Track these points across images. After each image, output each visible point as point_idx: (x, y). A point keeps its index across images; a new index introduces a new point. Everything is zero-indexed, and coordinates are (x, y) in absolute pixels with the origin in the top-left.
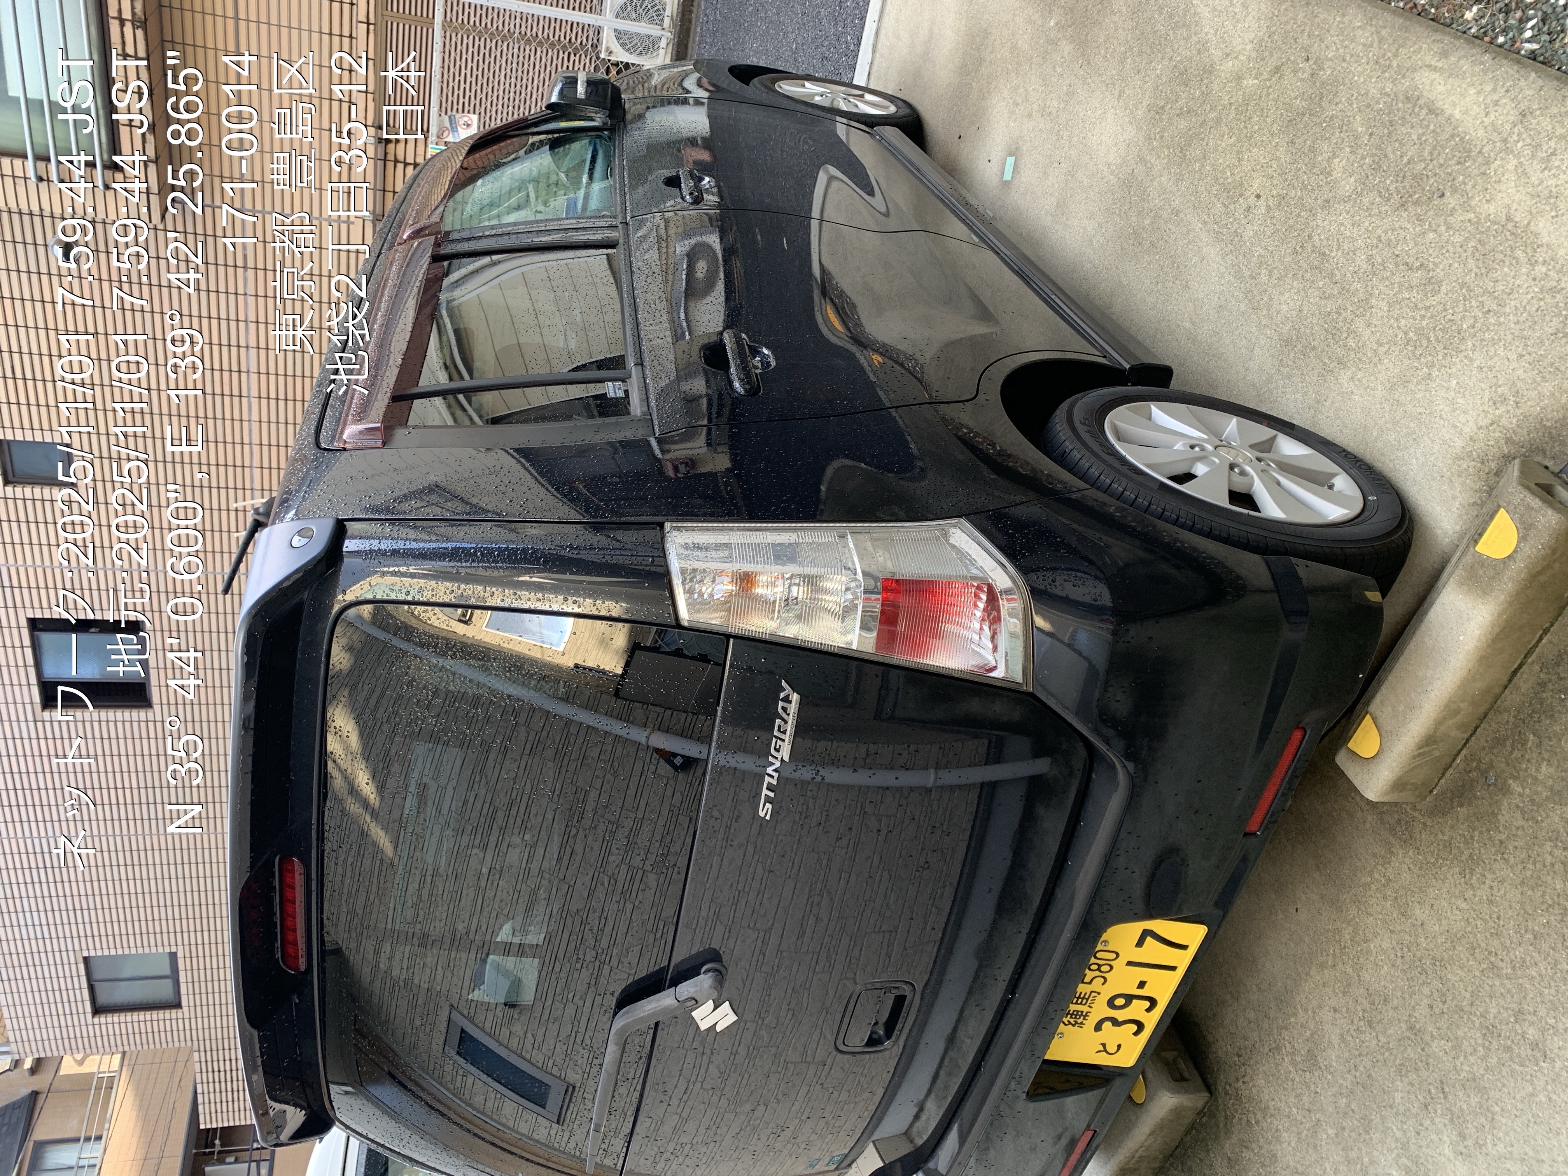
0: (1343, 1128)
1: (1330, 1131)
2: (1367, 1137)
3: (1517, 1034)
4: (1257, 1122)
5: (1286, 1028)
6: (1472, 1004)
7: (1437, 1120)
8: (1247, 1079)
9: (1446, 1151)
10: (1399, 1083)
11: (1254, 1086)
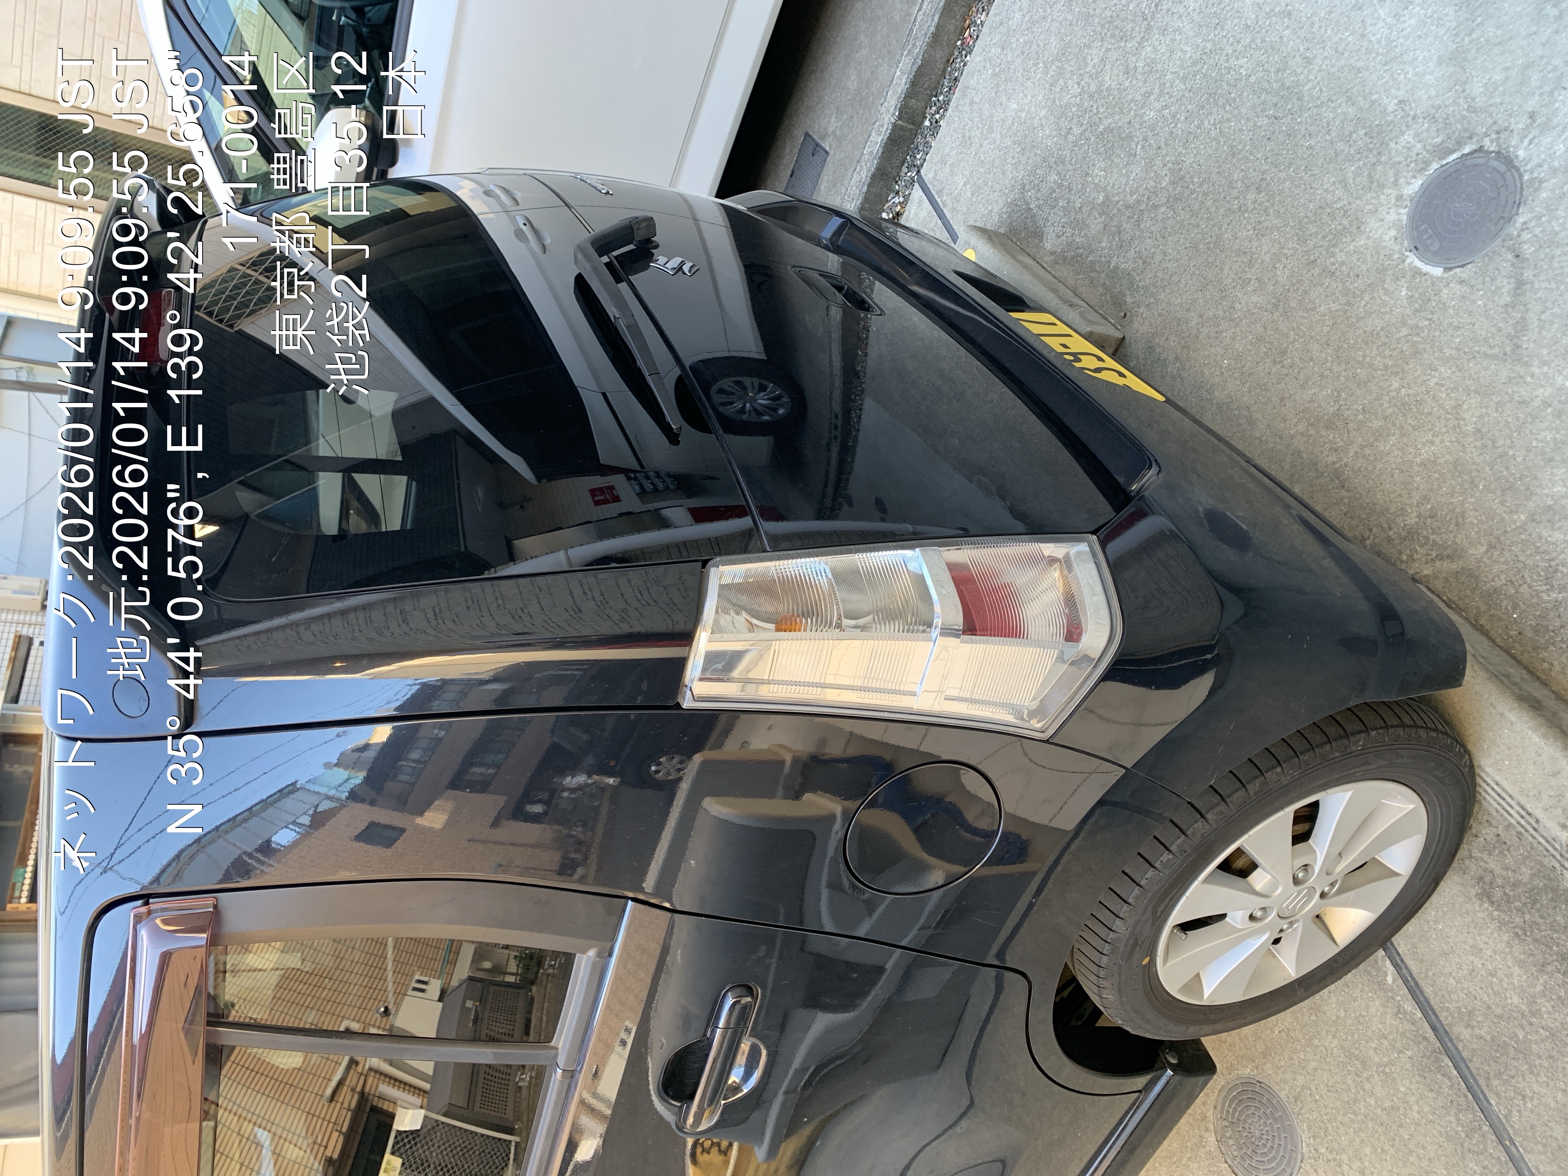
0: (1386, 367)
1: (1396, 385)
2: (1382, 333)
3: (1255, 209)
4: (1425, 498)
5: (1315, 464)
6: (1245, 253)
7: (1340, 260)
8: (1382, 520)
9: (1362, 243)
10: (1322, 308)
11: (1387, 509)
